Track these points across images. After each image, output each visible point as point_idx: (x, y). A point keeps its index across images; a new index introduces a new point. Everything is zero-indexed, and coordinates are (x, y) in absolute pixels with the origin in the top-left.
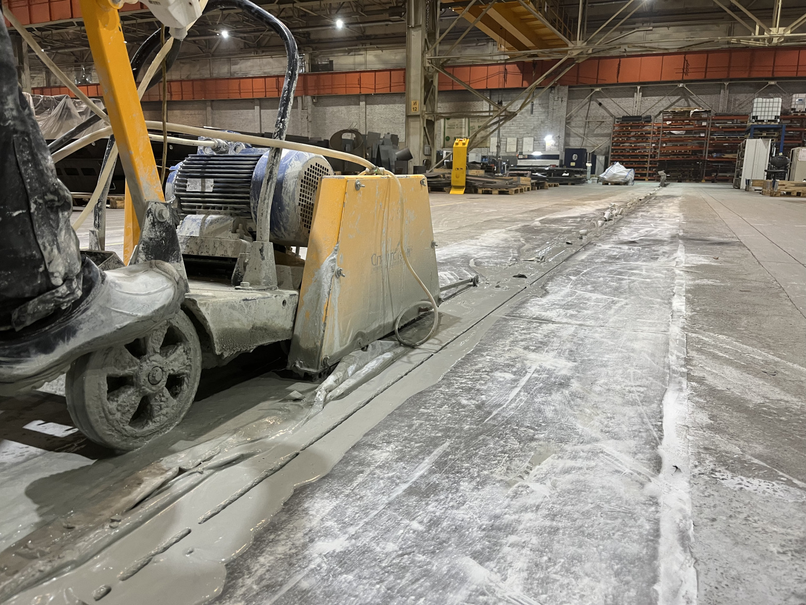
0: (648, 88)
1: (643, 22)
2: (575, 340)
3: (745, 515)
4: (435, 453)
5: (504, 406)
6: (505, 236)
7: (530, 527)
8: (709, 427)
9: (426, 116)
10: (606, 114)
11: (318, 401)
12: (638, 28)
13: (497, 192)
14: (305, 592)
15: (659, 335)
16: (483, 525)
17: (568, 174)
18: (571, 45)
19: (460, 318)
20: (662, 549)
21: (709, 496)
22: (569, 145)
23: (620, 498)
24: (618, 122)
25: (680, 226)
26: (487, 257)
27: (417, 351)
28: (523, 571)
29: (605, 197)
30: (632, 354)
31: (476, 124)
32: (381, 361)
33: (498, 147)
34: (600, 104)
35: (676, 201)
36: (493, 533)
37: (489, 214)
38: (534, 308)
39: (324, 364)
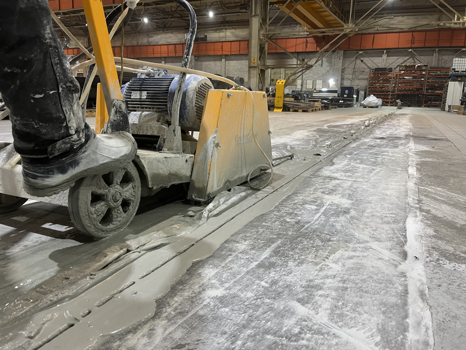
0: (390, 52)
1: (388, 14)
2: (352, 189)
3: (458, 283)
4: (273, 246)
5: (312, 223)
6: (307, 134)
7: (331, 287)
8: (434, 237)
9: (260, 67)
10: (366, 67)
11: (204, 217)
12: (385, 17)
13: (301, 111)
14: (202, 316)
15: (402, 187)
16: (303, 285)
17: (342, 102)
18: (345, 26)
19: (283, 176)
20: (410, 300)
21: (436, 273)
22: (343, 85)
23: (384, 272)
24: (372, 71)
25: (410, 130)
26: (297, 145)
27: (260, 192)
28: (328, 310)
29: (365, 114)
30: (386, 197)
31: (289, 72)
32: (239, 197)
33: (302, 85)
34: (362, 61)
35: (407, 117)
36: (309, 289)
37: (297, 122)
38: (326, 171)
39: (209, 196)
